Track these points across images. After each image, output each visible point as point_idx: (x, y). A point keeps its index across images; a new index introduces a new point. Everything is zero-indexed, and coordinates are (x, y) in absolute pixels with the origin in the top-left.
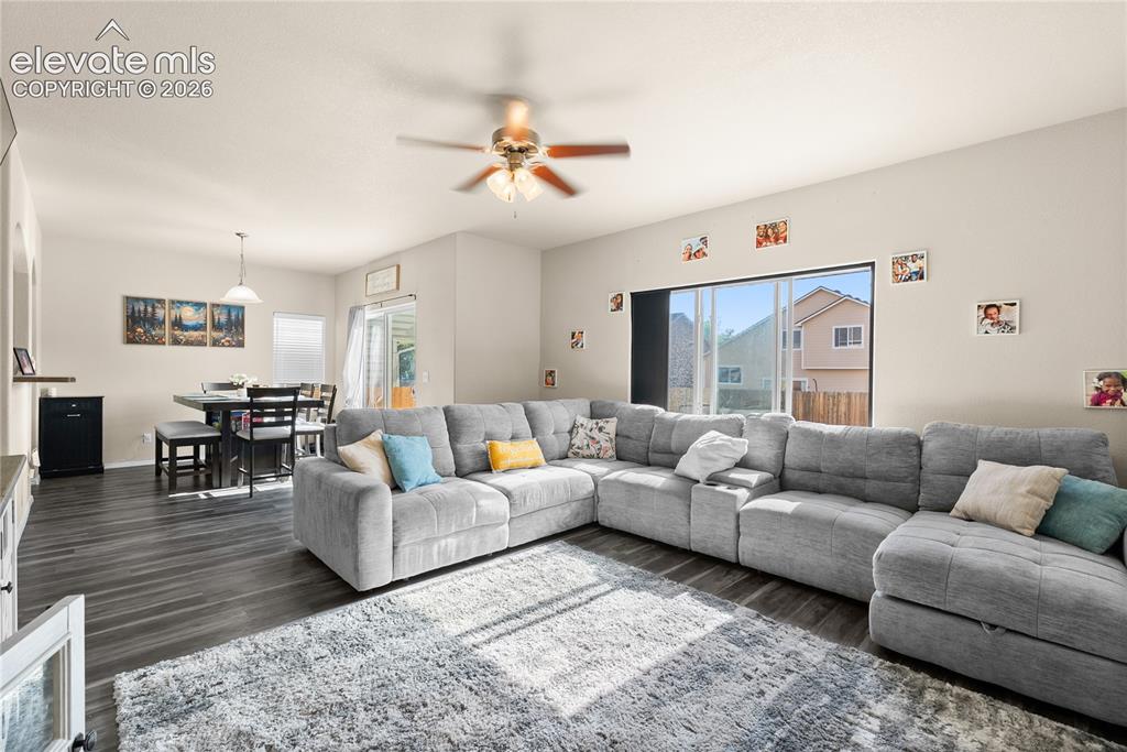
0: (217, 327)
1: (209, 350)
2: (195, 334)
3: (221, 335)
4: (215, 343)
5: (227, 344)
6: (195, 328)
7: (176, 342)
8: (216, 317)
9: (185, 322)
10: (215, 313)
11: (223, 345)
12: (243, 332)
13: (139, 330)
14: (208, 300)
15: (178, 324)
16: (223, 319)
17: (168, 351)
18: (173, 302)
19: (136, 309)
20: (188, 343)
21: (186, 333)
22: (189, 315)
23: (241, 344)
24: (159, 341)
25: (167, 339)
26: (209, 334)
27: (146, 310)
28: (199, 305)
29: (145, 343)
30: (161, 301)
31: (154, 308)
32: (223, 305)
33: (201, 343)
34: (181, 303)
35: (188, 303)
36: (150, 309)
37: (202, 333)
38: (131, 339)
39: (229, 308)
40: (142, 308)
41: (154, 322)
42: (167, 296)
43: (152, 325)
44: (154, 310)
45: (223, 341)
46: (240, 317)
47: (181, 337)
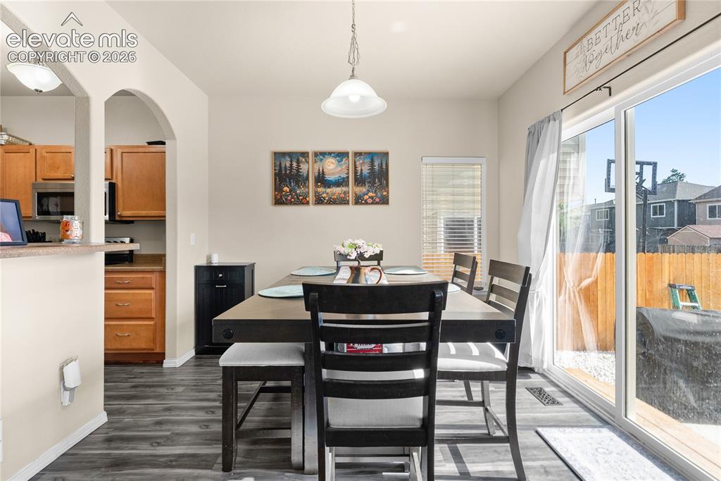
0: (359, 181)
1: (351, 209)
2: (337, 191)
3: (364, 190)
4: (359, 200)
5: (370, 201)
6: (338, 183)
7: (319, 201)
8: (359, 169)
9: (328, 177)
10: (358, 163)
11: (366, 203)
12: (387, 185)
13: (286, 188)
14: (351, 148)
15: (321, 180)
16: (366, 170)
17: (312, 210)
18: (316, 154)
19: (283, 166)
20: (332, 202)
21: (329, 190)
22: (332, 168)
23: (385, 201)
24: (303, 201)
25: (311, 198)
26: (352, 189)
27: (291, 165)
28: (342, 155)
29: (291, 203)
30: (305, 155)
31: (298, 162)
32: (365, 153)
33: (343, 201)
34: (323, 154)
35: (330, 154)
36: (295, 164)
37: (344, 189)
38: (278, 201)
39: (371, 155)
40: (288, 165)
41: (300, 179)
42: (310, 148)
43: (297, 183)
44: (298, 166)
45: (366, 197)
46: (384, 166)
47: (324, 195)
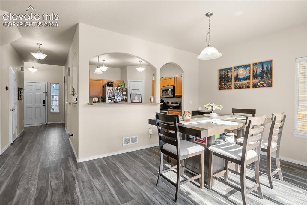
0: (255, 76)
1: (251, 90)
2: (244, 82)
3: (258, 81)
4: (255, 86)
5: (261, 86)
6: (245, 79)
7: (236, 87)
8: (255, 71)
9: (240, 77)
10: (254, 69)
11: (259, 87)
12: (271, 77)
13: (223, 83)
14: (251, 62)
15: (237, 78)
16: (259, 71)
17: (233, 91)
18: (235, 68)
19: (222, 74)
20: (242, 87)
21: (240, 82)
22: (242, 73)
23: (270, 85)
24: (229, 88)
25: (233, 86)
26: (252, 81)
27: (225, 74)
28: (247, 66)
29: (225, 89)
30: (230, 69)
31: (228, 72)
32: (259, 63)
33: (247, 87)
34: (238, 67)
35: (241, 66)
36: (226, 73)
37: (248, 81)
38: (220, 89)
39: (262, 64)
40: (224, 74)
41: (228, 79)
42: (232, 65)
43: (227, 81)
44: (228, 74)
45: (259, 84)
46: (269, 68)
47: (238, 85)
